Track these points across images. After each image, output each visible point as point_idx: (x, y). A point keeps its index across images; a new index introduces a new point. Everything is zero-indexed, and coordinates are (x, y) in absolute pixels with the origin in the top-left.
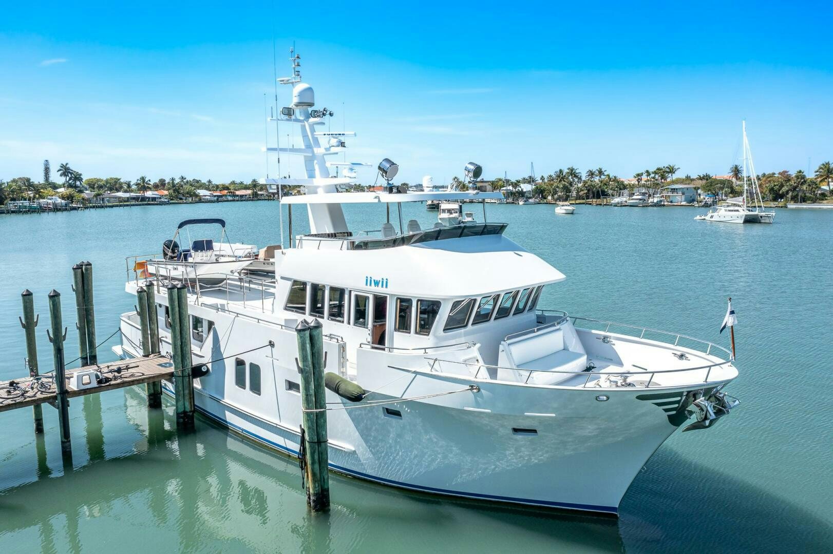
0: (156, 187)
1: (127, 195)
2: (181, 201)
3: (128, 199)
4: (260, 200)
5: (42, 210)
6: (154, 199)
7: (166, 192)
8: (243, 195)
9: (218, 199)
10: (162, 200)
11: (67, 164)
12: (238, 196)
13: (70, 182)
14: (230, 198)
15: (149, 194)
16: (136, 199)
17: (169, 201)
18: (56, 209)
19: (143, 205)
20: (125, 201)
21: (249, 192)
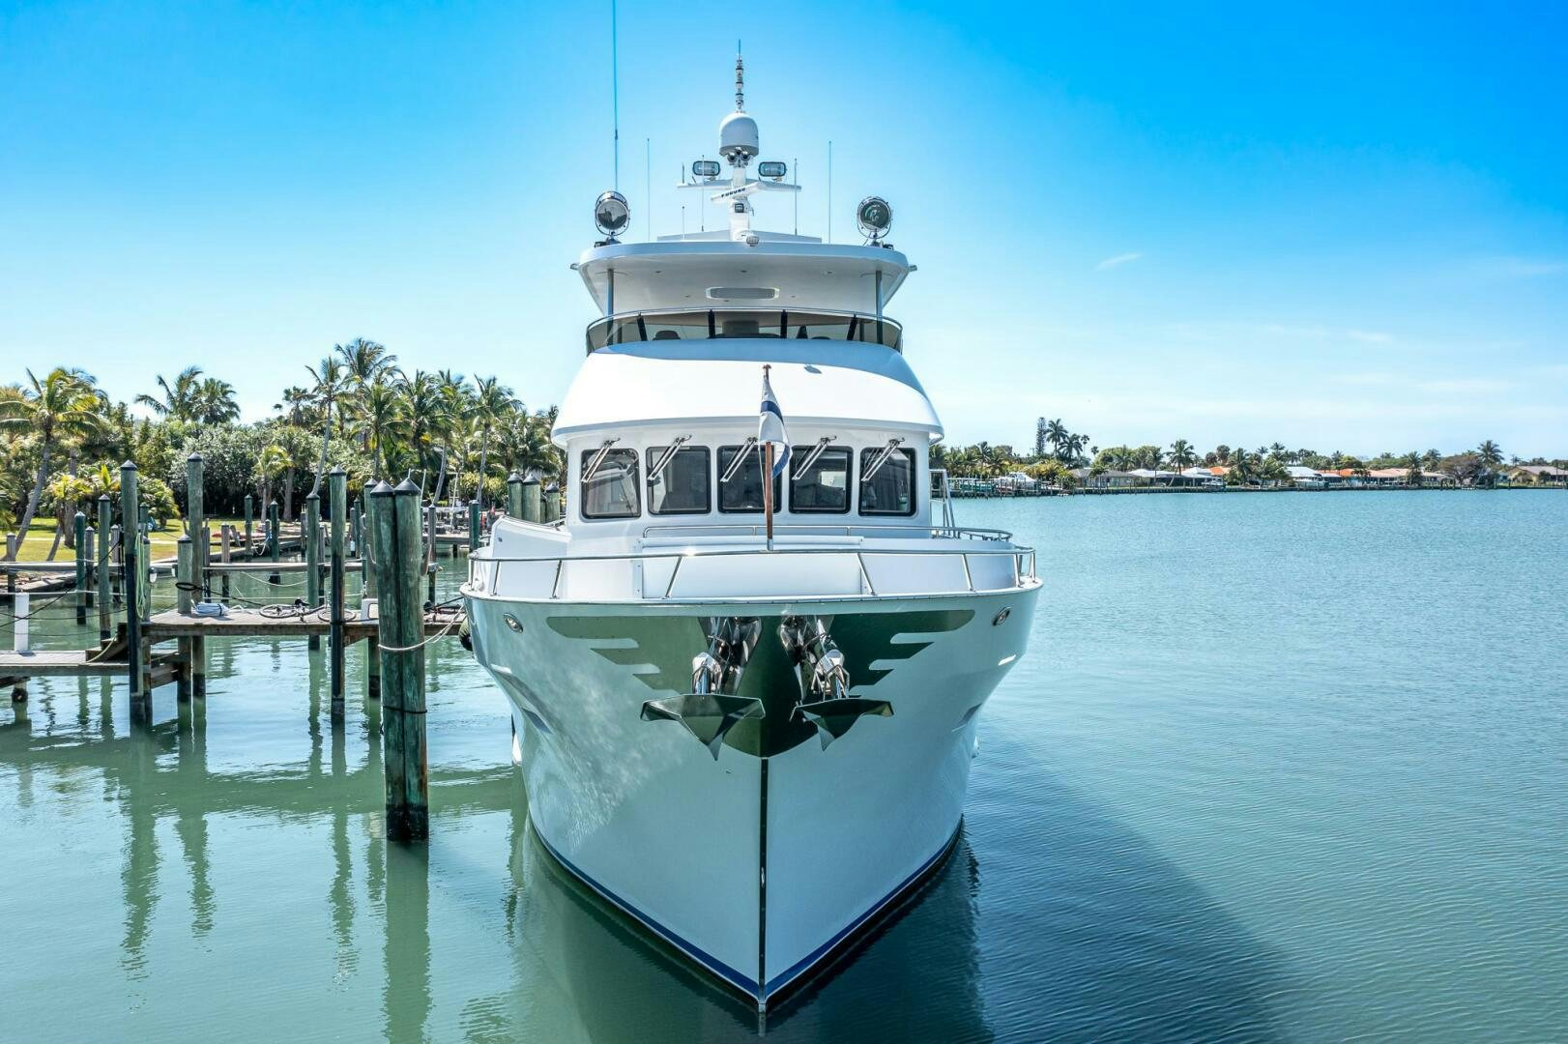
0: (1211, 461)
1: (1152, 474)
2: (1252, 487)
3: (1152, 481)
4: (1425, 488)
5: (996, 493)
6: (1199, 481)
7: (1226, 470)
8: (1386, 479)
9: (1326, 485)
10: (1212, 483)
11: (1058, 421)
12: (1375, 479)
13: (1061, 451)
14: (1358, 484)
15: (1191, 472)
16: (1166, 480)
17: (1224, 486)
18: (1019, 492)
19: (1177, 491)
20: (1145, 484)
21: (1404, 472)
